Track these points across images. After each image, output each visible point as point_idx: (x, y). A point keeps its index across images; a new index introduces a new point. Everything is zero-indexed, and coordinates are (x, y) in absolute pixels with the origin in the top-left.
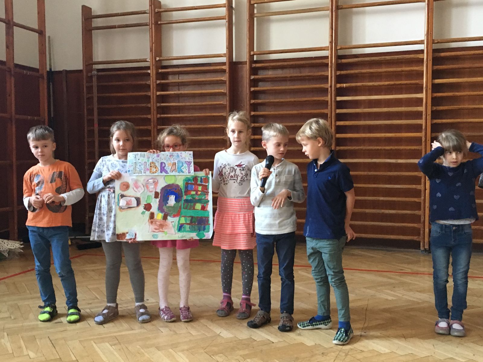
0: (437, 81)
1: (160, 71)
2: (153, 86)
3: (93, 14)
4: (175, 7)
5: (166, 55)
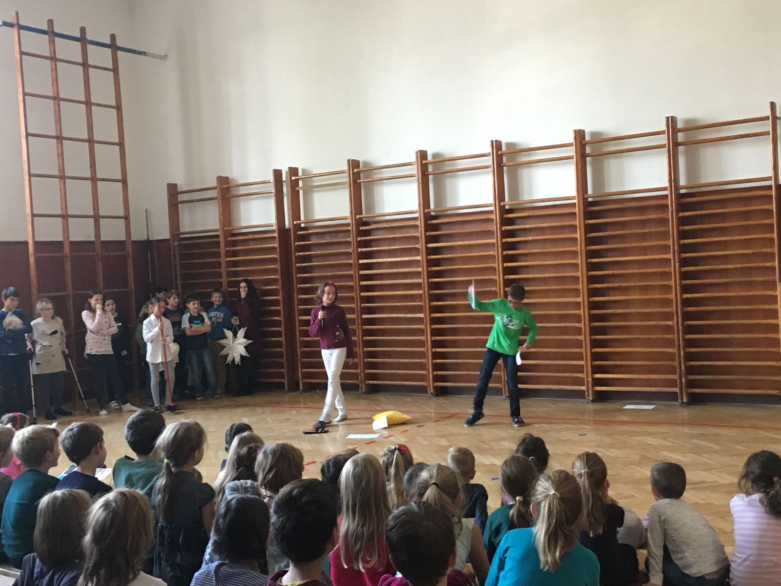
0: (430, 245)
1: (229, 239)
2: (223, 253)
3: (179, 190)
4: (241, 182)
5: (236, 225)
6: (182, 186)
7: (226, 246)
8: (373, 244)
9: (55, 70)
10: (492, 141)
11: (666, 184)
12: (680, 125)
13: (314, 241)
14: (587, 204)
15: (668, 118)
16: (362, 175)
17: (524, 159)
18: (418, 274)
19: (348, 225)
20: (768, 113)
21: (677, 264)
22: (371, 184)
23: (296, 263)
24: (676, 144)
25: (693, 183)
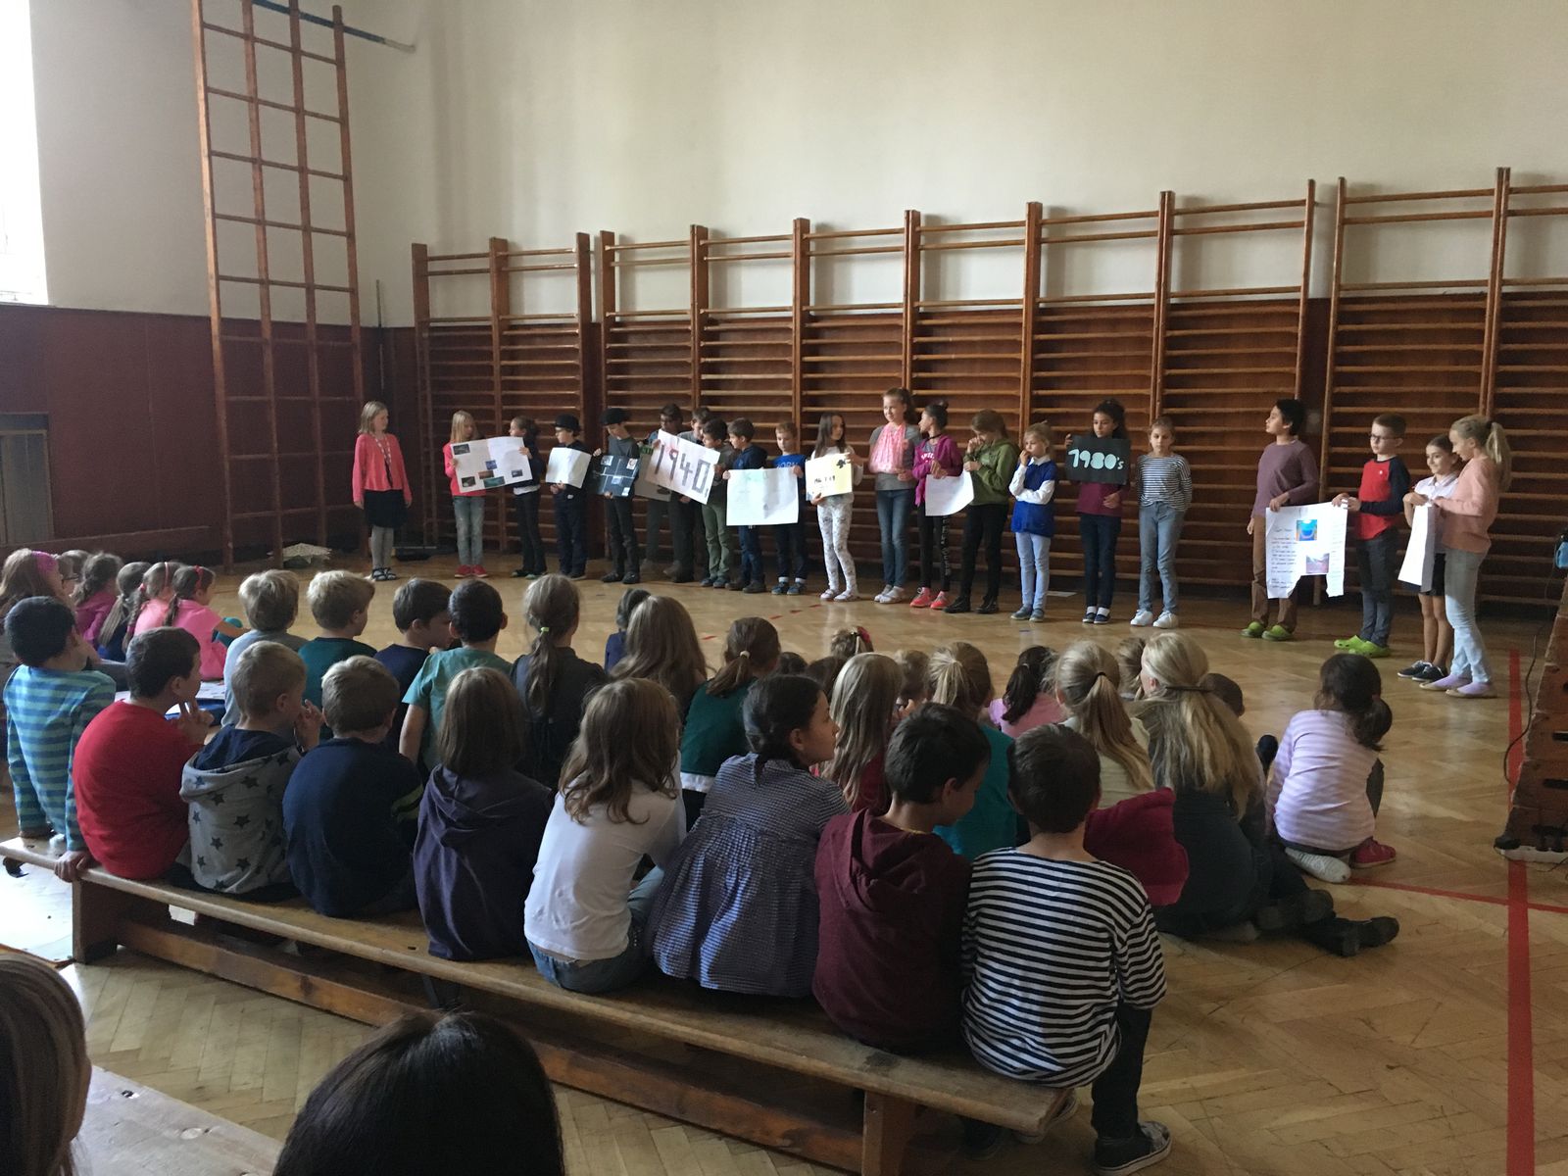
0: (807, 359)
1: (505, 333)
2: (496, 354)
3: (429, 255)
4: (525, 249)
5: (515, 312)
6: (435, 249)
7: (501, 344)
8: (722, 352)
9: (251, 56)
10: (908, 212)
11: (1153, 289)
12: (1178, 205)
13: (633, 343)
14: (1038, 312)
15: (1163, 194)
16: (710, 249)
17: (952, 240)
18: (787, 399)
19: (687, 322)
20: (1304, 195)
21: (1158, 404)
22: (726, 263)
23: (606, 374)
24: (1172, 233)
25: (1189, 290)
